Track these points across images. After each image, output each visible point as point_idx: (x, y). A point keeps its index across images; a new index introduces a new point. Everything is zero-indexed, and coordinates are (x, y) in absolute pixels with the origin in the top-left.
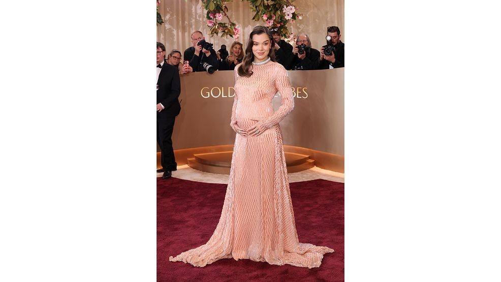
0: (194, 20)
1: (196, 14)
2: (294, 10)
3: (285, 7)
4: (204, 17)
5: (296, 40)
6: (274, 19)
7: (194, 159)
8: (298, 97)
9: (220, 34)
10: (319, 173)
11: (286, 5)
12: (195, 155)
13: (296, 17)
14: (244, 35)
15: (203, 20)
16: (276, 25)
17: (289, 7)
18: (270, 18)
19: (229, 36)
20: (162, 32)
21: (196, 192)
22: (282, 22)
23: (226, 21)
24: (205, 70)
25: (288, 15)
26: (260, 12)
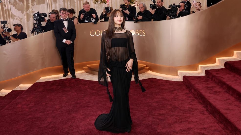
5: (138, 5)
7: (87, 67)
8: (140, 35)
9: (99, 2)
10: (151, 74)
12: (87, 65)
14: (111, 2)
19: (104, 3)
24: (92, 22)
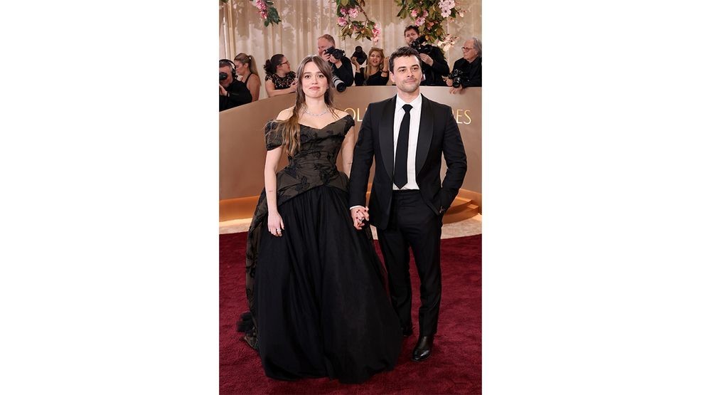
0: (319, 17)
1: (322, 7)
2: (453, 5)
3: (442, 1)
4: (332, 12)
6: (427, 15)
8: (457, 122)
9: (354, 36)
13: (457, 14)
14: (384, 36)
15: (331, 15)
16: (428, 23)
18: (420, 15)
19: (365, 38)
20: (277, 32)
22: (437, 20)
23: (362, 18)
25: (446, 11)
26: (408, 6)
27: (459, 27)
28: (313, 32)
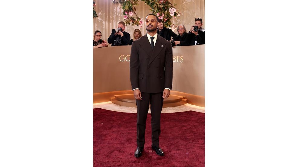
0: (115, 16)
1: (117, 12)
2: (175, 11)
3: (170, 8)
4: (121, 14)
6: (164, 15)
7: (115, 98)
8: (177, 62)
9: (131, 24)
10: (190, 107)
11: (171, 7)
12: (115, 96)
13: (177, 15)
15: (121, 15)
16: (164, 19)
17: (172, 9)
18: (161, 15)
19: (136, 25)
20: (96, 23)
21: (116, 118)
22: (168, 17)
23: (135, 16)
25: (172, 13)
26: (155, 11)
27: (178, 22)
28: (112, 23)
